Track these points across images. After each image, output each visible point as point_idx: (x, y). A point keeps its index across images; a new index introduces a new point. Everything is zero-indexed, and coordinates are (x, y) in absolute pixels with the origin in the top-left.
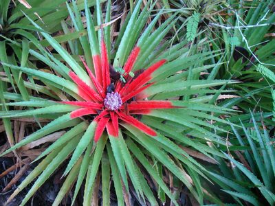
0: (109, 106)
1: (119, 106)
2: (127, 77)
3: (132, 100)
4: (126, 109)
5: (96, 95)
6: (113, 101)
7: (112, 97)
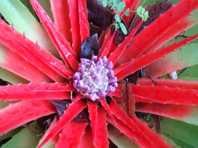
0: (85, 90)
1: (109, 92)
2: (130, 20)
3: (140, 76)
4: (127, 99)
5: (55, 63)
6: (95, 78)
7: (93, 69)
